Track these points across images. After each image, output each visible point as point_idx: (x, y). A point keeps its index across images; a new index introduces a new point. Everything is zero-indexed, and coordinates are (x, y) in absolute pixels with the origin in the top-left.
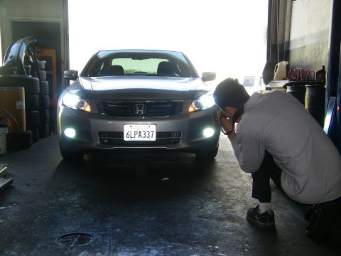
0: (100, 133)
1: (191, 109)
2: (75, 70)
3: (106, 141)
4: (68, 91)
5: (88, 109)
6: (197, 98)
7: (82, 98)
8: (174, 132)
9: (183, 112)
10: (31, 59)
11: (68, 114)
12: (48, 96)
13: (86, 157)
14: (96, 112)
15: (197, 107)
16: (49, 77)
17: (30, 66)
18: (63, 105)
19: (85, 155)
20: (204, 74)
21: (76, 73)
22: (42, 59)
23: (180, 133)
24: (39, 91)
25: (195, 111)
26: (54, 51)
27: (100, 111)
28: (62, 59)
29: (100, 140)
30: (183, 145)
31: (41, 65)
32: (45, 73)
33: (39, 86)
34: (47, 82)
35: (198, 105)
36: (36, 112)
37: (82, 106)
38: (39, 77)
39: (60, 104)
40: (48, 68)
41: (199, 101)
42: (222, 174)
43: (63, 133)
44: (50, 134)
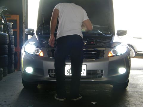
0: (49, 70)
1: (110, 55)
2: (32, 28)
3: (53, 76)
4: (28, 42)
5: (41, 54)
6: (114, 47)
7: (38, 47)
8: (98, 70)
9: (105, 57)
10: (3, 21)
11: (28, 58)
12: (14, 46)
13: (39, 86)
14: (47, 56)
15: (114, 53)
16: (15, 33)
17: (2, 26)
18: (25, 51)
19: (38, 85)
20: (118, 31)
21: (33, 31)
22: (10, 21)
23: (102, 71)
24: (8, 42)
25: (113, 56)
26: (18, 16)
27: (49, 56)
28: (23, 21)
29: (49, 75)
30: (104, 78)
31: (9, 25)
32: (12, 30)
33: (8, 39)
34: (13, 37)
35: (114, 52)
36: (6, 56)
37: (38, 52)
38: (8, 33)
39: (23, 51)
40: (14, 27)
41: (115, 49)
42: (132, 99)
43: (25, 70)
44: (15, 71)
